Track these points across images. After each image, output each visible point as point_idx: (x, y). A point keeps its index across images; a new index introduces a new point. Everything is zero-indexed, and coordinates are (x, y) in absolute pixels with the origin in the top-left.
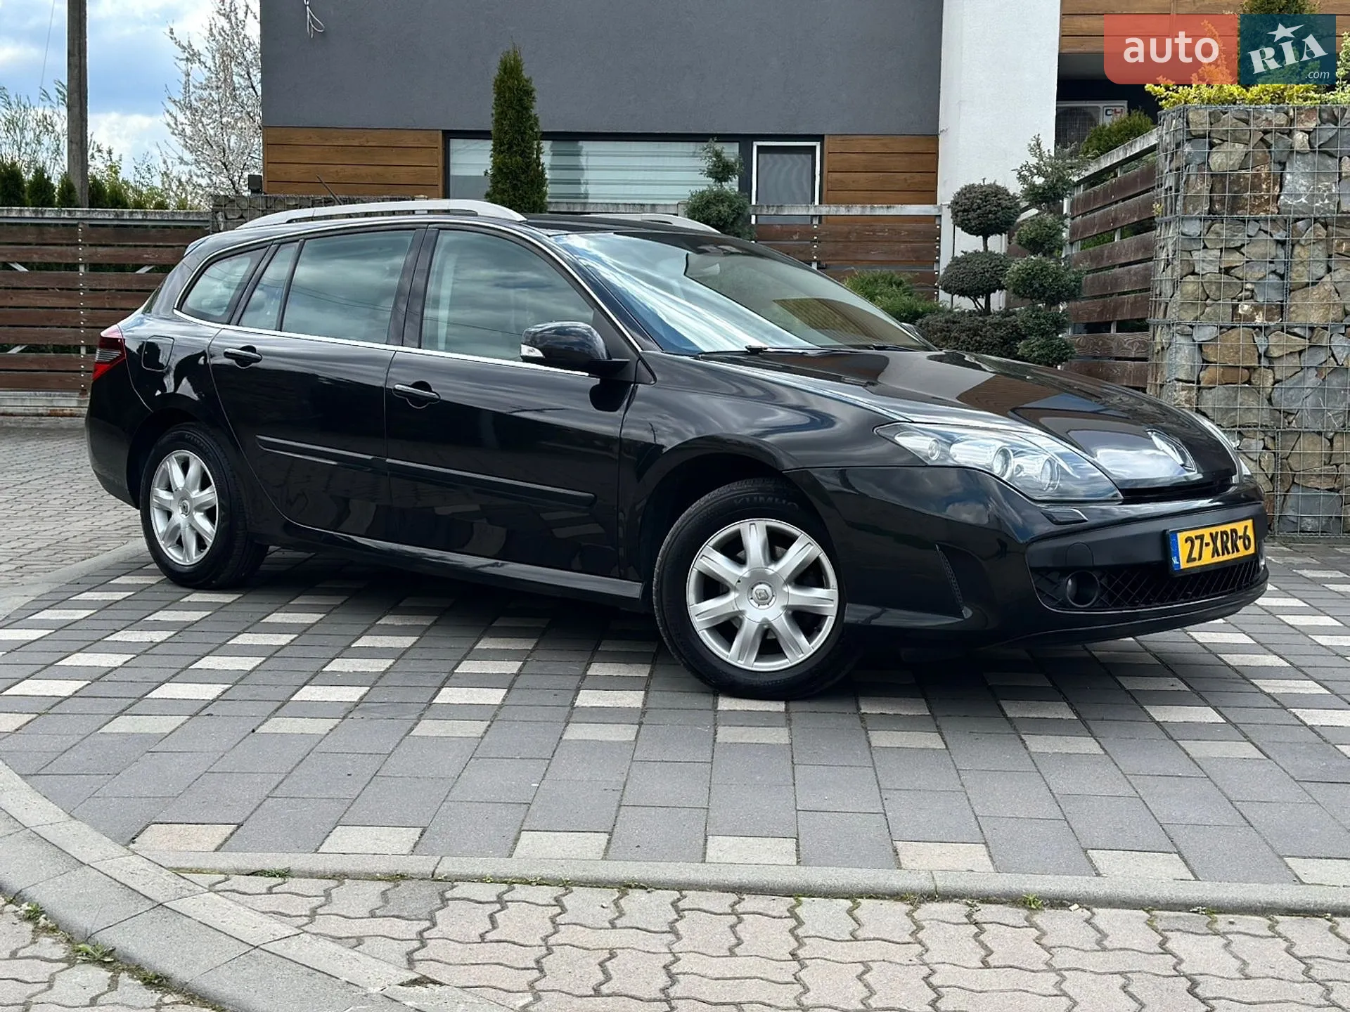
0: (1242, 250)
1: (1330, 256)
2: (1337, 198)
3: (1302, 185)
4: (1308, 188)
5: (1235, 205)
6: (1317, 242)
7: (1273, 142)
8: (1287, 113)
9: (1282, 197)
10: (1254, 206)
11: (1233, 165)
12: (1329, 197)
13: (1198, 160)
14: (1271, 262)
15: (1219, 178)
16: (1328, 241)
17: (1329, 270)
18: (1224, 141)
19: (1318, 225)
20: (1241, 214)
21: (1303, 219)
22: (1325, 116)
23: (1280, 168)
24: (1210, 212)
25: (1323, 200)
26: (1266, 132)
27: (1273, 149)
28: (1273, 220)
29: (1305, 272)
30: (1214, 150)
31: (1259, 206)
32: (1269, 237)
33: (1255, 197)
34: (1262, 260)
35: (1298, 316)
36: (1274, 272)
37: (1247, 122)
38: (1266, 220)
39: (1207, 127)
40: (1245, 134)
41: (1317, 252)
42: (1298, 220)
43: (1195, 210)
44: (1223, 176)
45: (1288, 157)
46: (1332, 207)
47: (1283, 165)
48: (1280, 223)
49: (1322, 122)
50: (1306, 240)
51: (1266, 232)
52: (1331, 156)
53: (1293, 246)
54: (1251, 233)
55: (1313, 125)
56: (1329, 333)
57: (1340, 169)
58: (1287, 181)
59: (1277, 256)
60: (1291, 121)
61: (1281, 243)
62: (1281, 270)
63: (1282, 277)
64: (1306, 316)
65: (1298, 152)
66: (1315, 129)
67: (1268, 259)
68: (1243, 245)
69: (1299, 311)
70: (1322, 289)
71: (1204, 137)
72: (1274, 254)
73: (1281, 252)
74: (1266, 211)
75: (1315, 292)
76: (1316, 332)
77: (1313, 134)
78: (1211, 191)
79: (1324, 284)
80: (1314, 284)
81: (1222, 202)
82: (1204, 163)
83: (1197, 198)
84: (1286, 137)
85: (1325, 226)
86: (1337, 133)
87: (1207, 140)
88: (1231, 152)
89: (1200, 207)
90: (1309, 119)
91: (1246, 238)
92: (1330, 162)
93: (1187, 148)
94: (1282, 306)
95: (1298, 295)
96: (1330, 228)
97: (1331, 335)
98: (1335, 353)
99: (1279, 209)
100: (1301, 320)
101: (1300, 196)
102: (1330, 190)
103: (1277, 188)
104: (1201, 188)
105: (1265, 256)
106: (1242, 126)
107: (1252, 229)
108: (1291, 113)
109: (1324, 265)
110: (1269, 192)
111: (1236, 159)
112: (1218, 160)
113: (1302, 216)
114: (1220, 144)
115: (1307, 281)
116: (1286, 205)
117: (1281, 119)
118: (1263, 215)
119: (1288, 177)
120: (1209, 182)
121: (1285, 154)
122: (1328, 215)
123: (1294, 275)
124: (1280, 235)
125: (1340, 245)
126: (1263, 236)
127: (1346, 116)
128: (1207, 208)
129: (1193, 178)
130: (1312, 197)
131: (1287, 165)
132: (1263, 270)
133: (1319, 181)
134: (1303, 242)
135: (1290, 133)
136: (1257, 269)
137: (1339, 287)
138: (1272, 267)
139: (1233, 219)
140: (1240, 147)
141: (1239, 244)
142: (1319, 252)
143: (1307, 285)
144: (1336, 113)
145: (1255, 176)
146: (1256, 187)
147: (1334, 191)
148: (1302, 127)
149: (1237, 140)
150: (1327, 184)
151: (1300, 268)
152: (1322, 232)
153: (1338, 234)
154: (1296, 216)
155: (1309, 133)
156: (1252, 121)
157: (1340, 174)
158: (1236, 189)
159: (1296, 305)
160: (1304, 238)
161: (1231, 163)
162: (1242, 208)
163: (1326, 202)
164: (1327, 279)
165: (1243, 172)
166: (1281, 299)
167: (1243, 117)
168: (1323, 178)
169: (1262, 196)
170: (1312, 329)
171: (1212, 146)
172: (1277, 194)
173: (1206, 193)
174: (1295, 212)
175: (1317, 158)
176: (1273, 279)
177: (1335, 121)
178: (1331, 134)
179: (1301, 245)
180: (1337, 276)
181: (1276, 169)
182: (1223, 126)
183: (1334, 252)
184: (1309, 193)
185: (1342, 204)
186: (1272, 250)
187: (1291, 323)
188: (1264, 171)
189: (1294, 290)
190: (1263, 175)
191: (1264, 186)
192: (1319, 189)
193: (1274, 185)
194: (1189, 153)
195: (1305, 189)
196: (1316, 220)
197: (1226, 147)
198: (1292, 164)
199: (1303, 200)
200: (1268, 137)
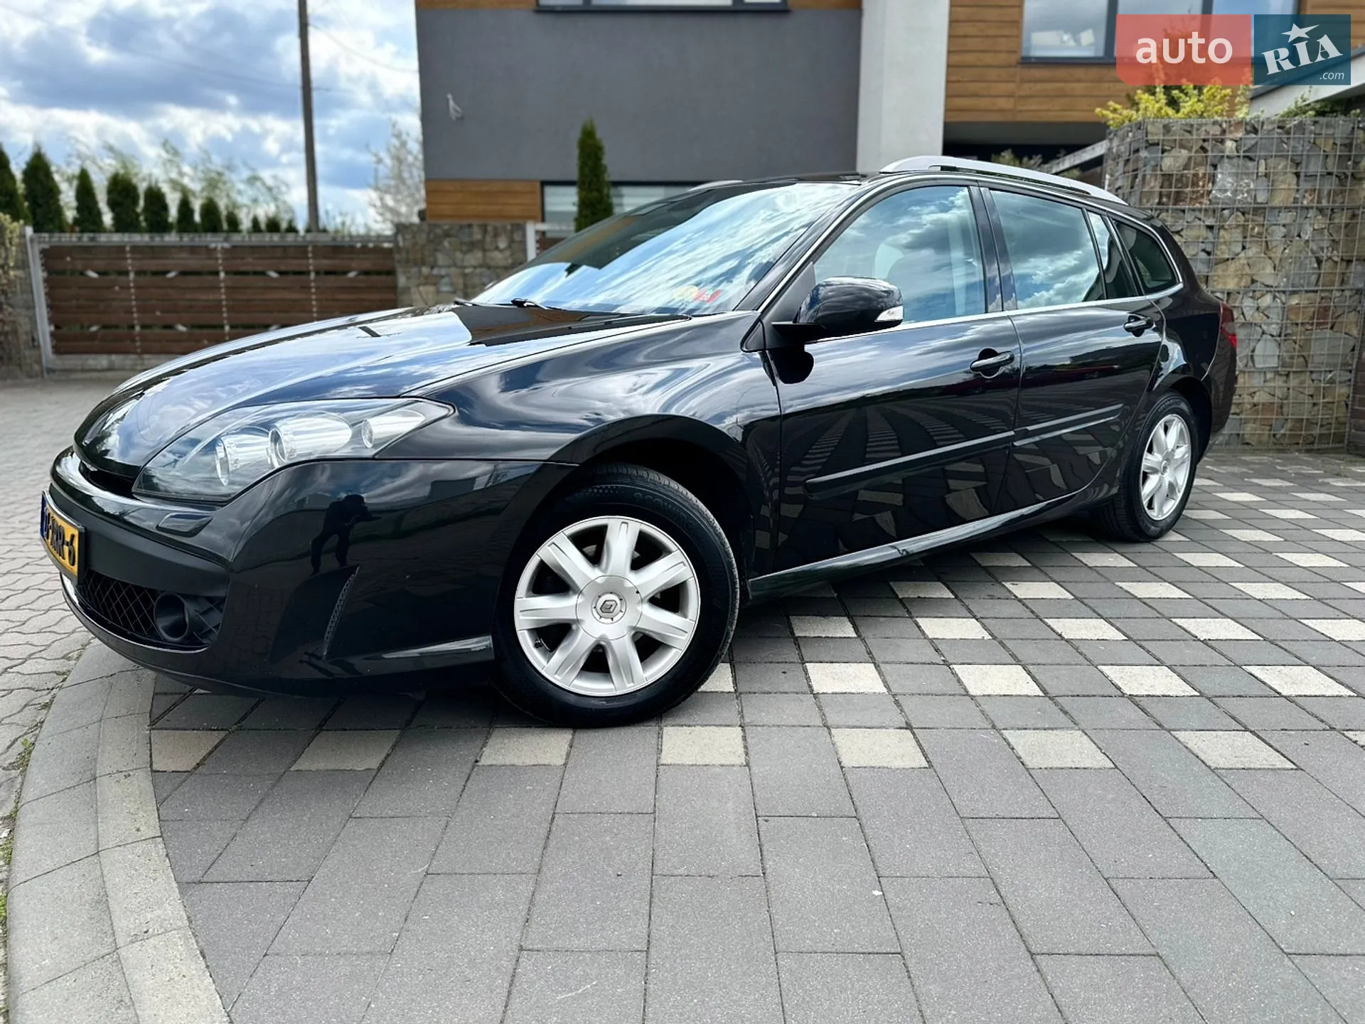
0: (1182, 233)
1: (1245, 237)
2: (1253, 193)
3: (1229, 182)
4: (1233, 185)
5: (1178, 198)
6: (1238, 226)
7: (1209, 148)
8: (1221, 125)
9: (1214, 192)
10: (1191, 199)
11: (1179, 167)
12: (1248, 192)
13: (1153, 163)
14: (1203, 242)
15: (1167, 177)
16: (1245, 227)
17: (1244, 248)
18: (1172, 148)
19: (1239, 214)
20: (1181, 206)
21: (1228, 209)
22: (1248, 128)
23: (1212, 168)
24: (1159, 203)
25: (1243, 194)
26: (1204, 140)
27: (1210, 154)
28: (1206, 210)
29: (1227, 251)
30: (1165, 154)
31: (1196, 198)
32: (1202, 223)
33: (1193, 192)
34: (1196, 240)
35: (1218, 283)
36: (1204, 250)
37: (1190, 132)
38: (1200, 210)
39: (1161, 137)
40: (1189, 142)
41: (1236, 234)
42: (1224, 209)
43: (1148, 201)
44: (1171, 175)
45: (1219, 161)
46: (1249, 199)
47: (1215, 166)
48: (1210, 213)
49: (1248, 132)
50: (1229, 225)
51: (1200, 219)
52: (1251, 159)
53: (1219, 229)
54: (1189, 220)
55: (1239, 135)
56: (1240, 296)
57: (1258, 169)
58: (1218, 180)
59: (1206, 238)
60: (1224, 132)
61: (1210, 228)
62: (1208, 249)
63: (1209, 253)
64: (1225, 284)
65: (1228, 157)
66: (1241, 139)
67: (1201, 240)
68: (1182, 230)
69: (1221, 281)
70: (1238, 263)
71: (1158, 144)
72: (1205, 236)
73: (1210, 235)
74: (1201, 203)
75: (1232, 266)
76: (1232, 296)
77: (1239, 143)
78: (1161, 187)
79: (1239, 259)
80: (1233, 259)
81: (1168, 196)
82: (1157, 165)
83: (1151, 193)
84: (1219, 144)
85: (1243, 214)
86: (1257, 143)
87: (1160, 147)
88: (1178, 157)
89: (1152, 201)
90: (1237, 130)
91: (1186, 224)
92: (1250, 164)
93: (1143, 154)
94: (1207, 277)
95: (1220, 266)
96: (1246, 215)
97: (1243, 298)
98: (1245, 312)
99: (1210, 200)
100: (1220, 287)
101: (1226, 191)
102: (1249, 186)
103: (1210, 185)
104: (1154, 185)
105: (1198, 237)
106: (1188, 136)
107: (1189, 217)
108: (1224, 125)
109: (1240, 245)
110: (1203, 186)
111: (1182, 161)
112: (1170, 163)
113: (1227, 206)
114: (1169, 151)
115: (1227, 256)
116: (1216, 197)
117: (1216, 130)
118: (1198, 205)
119: (1219, 176)
120: (1160, 180)
121: (1218, 158)
122: (1248, 206)
123: (1218, 253)
124: (1210, 222)
125: (1253, 229)
126: (1198, 222)
127: (1265, 127)
128: (1157, 201)
129: (1148, 177)
130: (1235, 192)
131: (1219, 166)
132: (1196, 248)
133: (1242, 179)
134: (1226, 227)
135: (1222, 142)
136: (1191, 247)
137: (1251, 262)
138: (1203, 246)
139: (1177, 209)
140: (1184, 153)
141: (1179, 228)
142: (1237, 235)
143: (1228, 260)
144: (1256, 126)
145: (1195, 175)
146: (1195, 184)
147: (1252, 186)
148: (1231, 136)
149: (1182, 147)
150: (1246, 181)
151: (1223, 247)
152: (1241, 219)
153: (1253, 221)
154: (1224, 206)
155: (1236, 141)
156: (1194, 132)
157: (1257, 173)
158: (1179, 185)
159: (1218, 276)
160: (1228, 223)
161: (1177, 165)
162: (1183, 201)
163: (1246, 195)
164: (1242, 255)
165: (1186, 172)
166: (1207, 270)
167: (1188, 129)
168: (1244, 177)
169: (1198, 191)
170: (1229, 294)
171: (1163, 152)
172: (1210, 189)
173: (1158, 189)
174: (1223, 204)
175: (1241, 161)
176: (1203, 255)
177: (1255, 131)
178: (1253, 142)
179: (1225, 229)
180: (1250, 253)
181: (1210, 170)
182: (1173, 135)
183: (1249, 234)
184: (1233, 188)
185: (1258, 197)
186: (1204, 232)
187: (1214, 289)
188: (1201, 171)
189: (1216, 264)
190: (1201, 175)
191: (1201, 183)
192: (1241, 186)
193: (1208, 182)
194: (1146, 158)
195: (1229, 185)
196: (1238, 209)
197: (1174, 153)
198: (1222, 168)
199: (1229, 194)
200: (1206, 145)
